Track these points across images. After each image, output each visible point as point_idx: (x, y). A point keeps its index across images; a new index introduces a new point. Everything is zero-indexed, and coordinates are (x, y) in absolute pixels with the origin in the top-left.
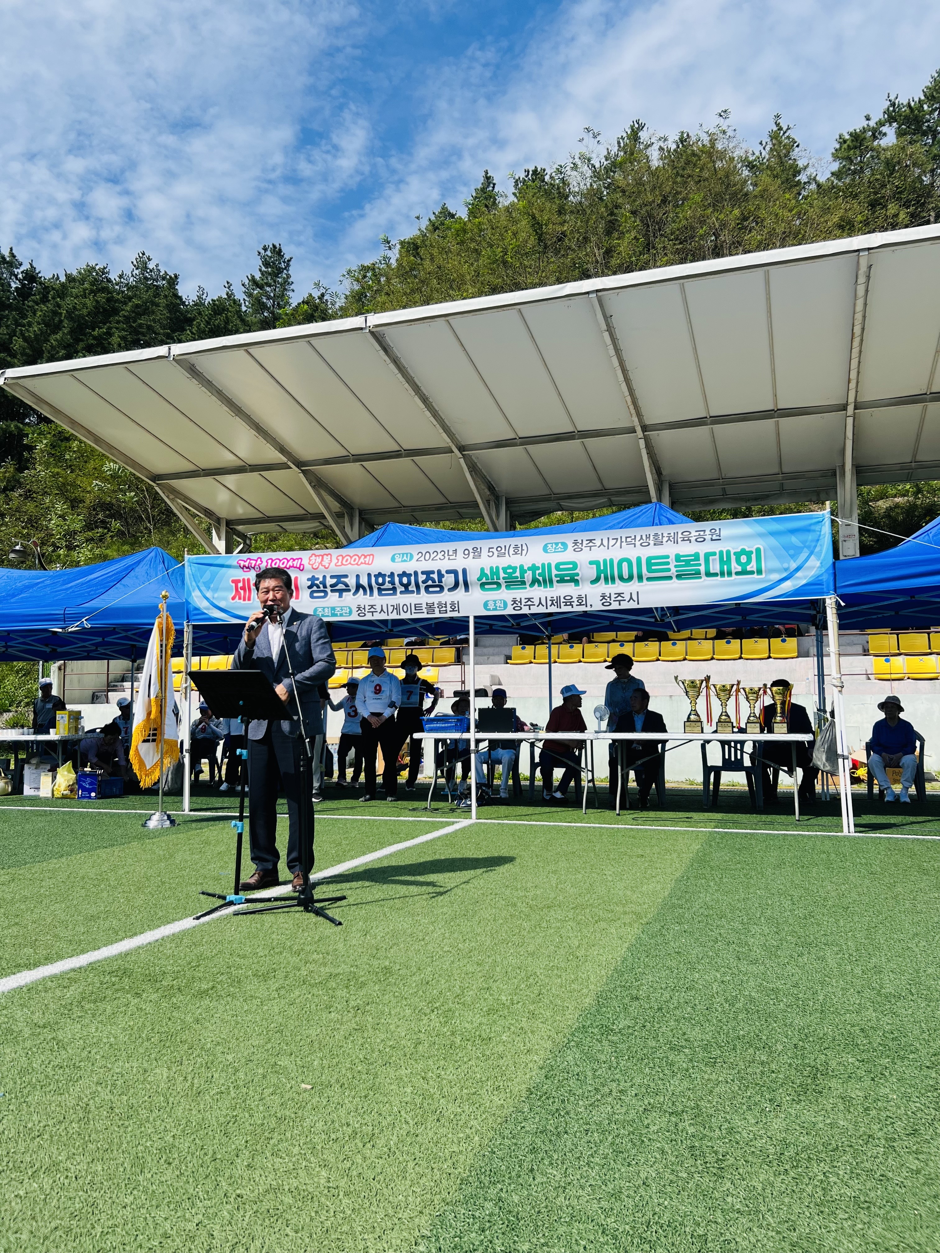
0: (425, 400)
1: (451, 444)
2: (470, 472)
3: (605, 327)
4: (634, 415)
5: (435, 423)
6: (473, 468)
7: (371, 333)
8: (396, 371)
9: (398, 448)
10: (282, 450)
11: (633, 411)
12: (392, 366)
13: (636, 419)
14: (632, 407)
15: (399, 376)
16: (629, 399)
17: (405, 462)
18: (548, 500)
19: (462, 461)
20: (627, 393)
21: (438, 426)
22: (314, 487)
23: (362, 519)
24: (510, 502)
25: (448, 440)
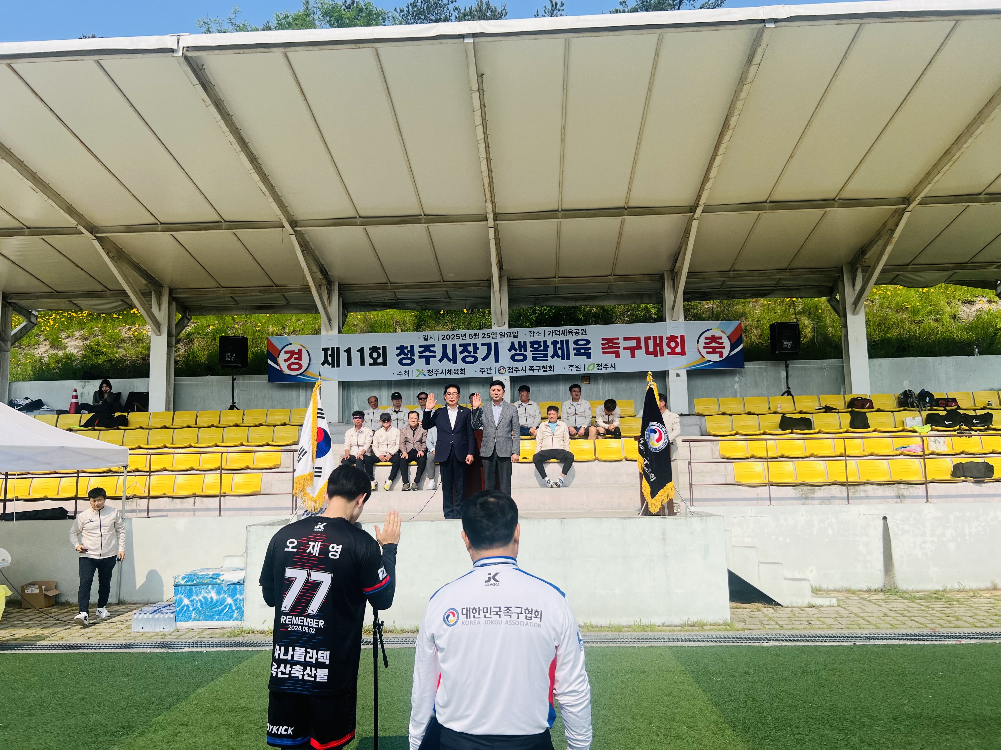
0: (253, 159)
1: (282, 217)
2: (303, 251)
3: (475, 87)
4: (489, 200)
5: (264, 189)
6: (305, 247)
7: (186, 58)
8: (219, 117)
9: (217, 218)
10: (70, 210)
11: (488, 195)
12: (213, 109)
13: (489, 205)
14: (487, 191)
15: (222, 123)
16: (486, 180)
17: (225, 234)
18: (385, 288)
19: (293, 237)
20: (485, 173)
21: (267, 193)
22: (112, 258)
23: (172, 299)
24: (342, 288)
25: (279, 212)
